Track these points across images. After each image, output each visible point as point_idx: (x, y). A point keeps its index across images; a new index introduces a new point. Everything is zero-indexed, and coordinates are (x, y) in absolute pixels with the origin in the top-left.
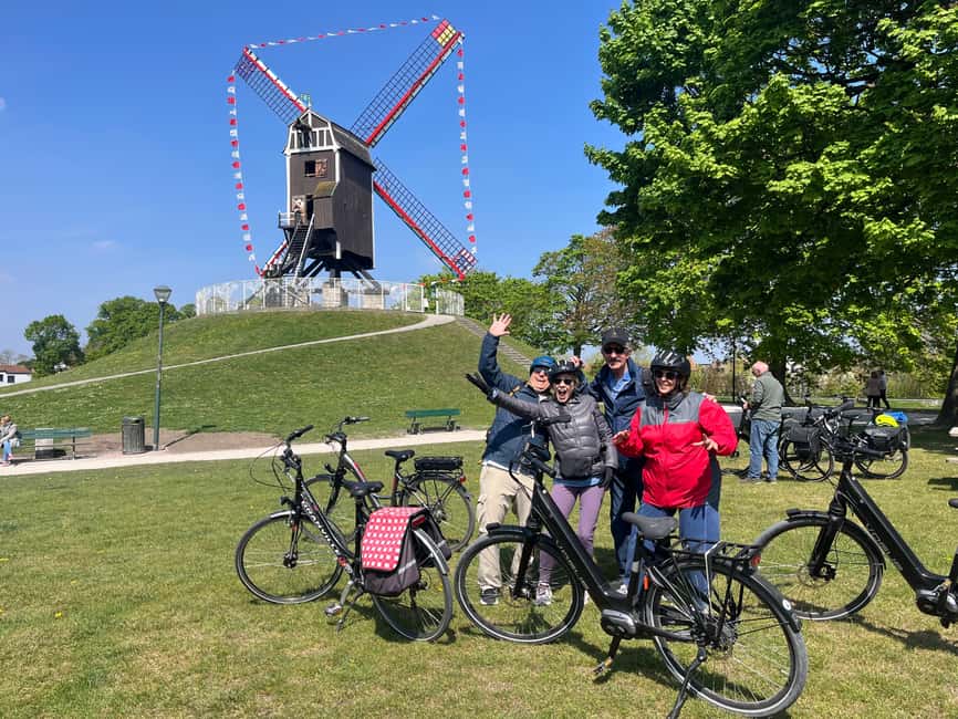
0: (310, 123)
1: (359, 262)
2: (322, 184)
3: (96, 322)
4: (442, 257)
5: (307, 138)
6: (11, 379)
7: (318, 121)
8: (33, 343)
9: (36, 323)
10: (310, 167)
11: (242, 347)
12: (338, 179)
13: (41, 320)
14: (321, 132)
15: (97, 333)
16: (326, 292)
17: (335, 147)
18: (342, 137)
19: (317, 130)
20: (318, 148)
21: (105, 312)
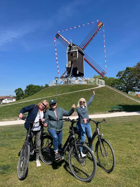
0: (72, 46)
1: (81, 75)
2: (74, 58)
3: (26, 89)
4: (99, 73)
5: (71, 49)
6: (12, 100)
7: (74, 45)
8: (16, 93)
9: (16, 89)
10: (72, 55)
11: (62, 92)
12: (78, 57)
13: (17, 89)
14: (74, 47)
15: (26, 91)
16: (75, 81)
17: (77, 50)
18: (78, 48)
19: (73, 47)
20: (74, 51)
21: (27, 87)
